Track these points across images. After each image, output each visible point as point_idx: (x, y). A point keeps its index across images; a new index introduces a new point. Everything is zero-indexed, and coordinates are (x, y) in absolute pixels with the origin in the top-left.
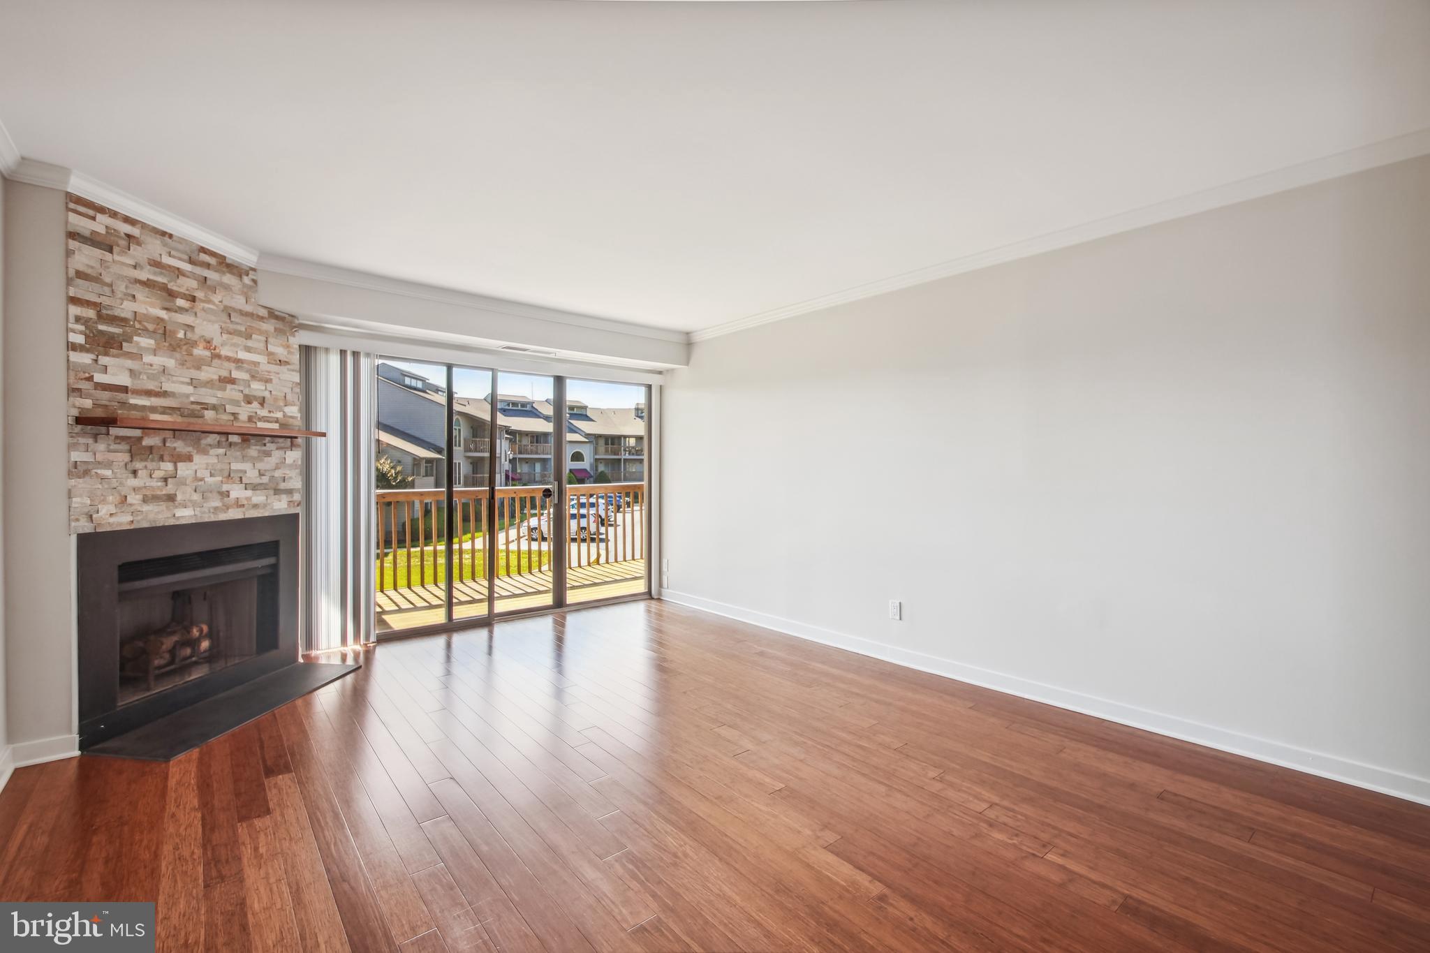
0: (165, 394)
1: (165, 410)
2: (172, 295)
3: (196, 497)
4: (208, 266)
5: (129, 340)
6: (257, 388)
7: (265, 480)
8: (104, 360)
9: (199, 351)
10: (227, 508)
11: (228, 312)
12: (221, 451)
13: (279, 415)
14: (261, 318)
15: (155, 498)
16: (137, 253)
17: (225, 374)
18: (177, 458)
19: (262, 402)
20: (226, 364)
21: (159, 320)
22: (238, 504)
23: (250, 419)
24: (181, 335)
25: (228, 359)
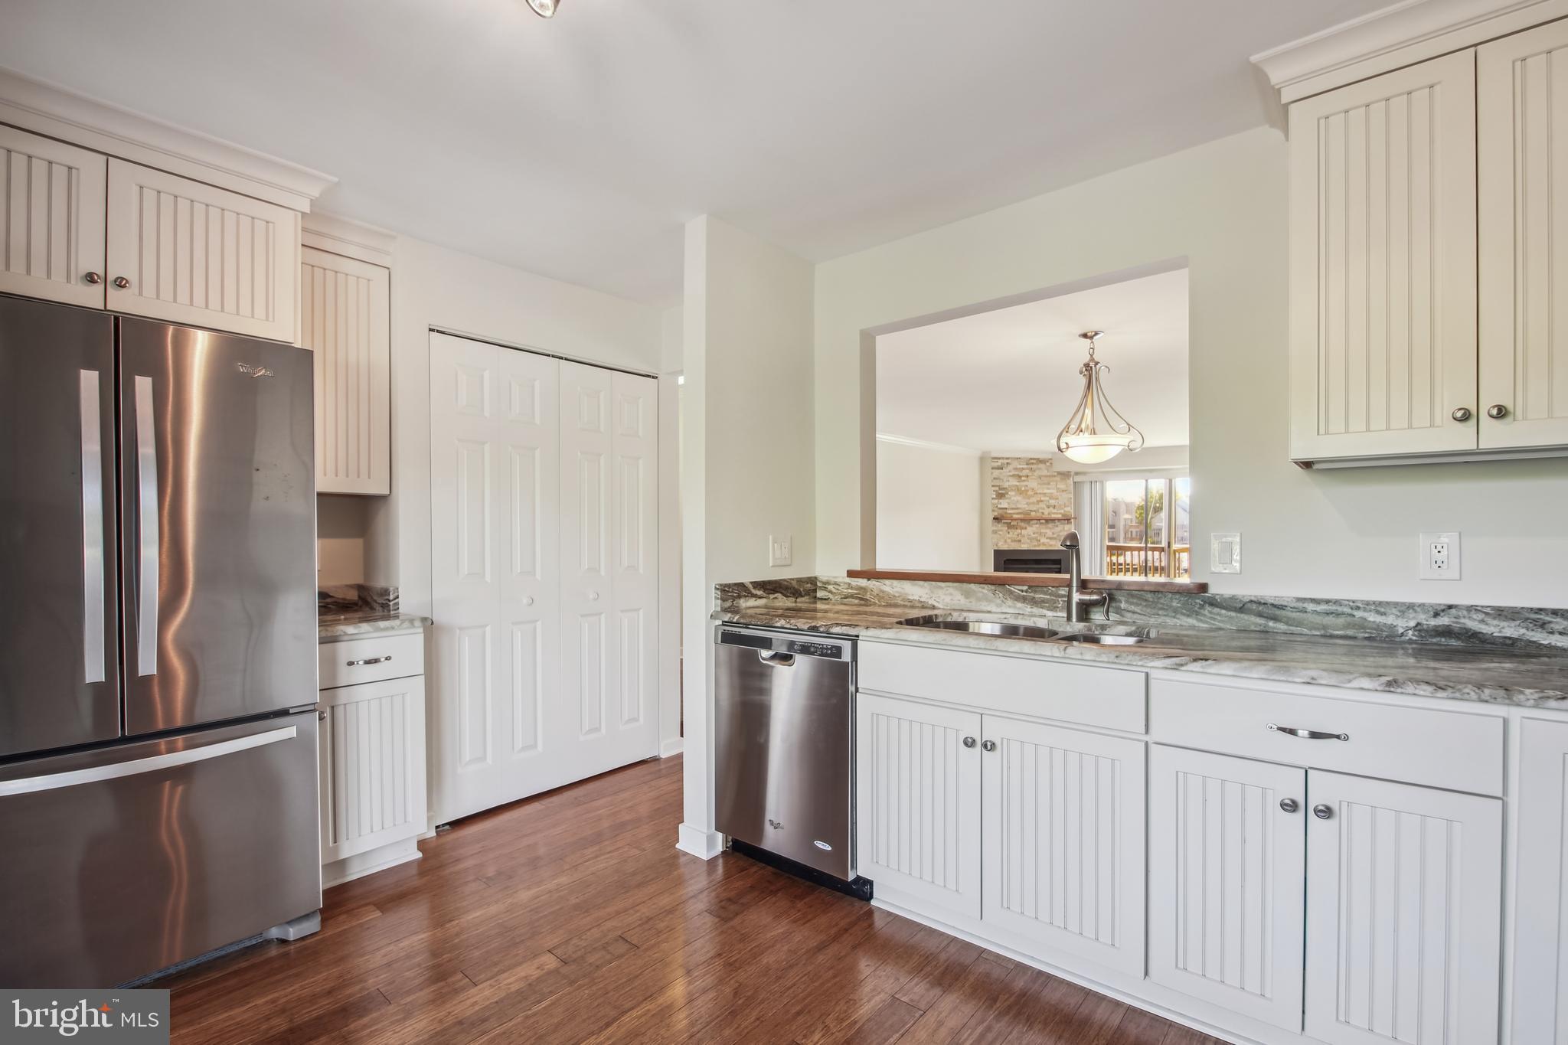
0: (1017, 509)
1: (1017, 514)
2: (1020, 477)
3: (1029, 541)
4: (1033, 464)
5: (1007, 494)
6: (1052, 502)
7: (1055, 536)
8: (1000, 501)
9: (1030, 493)
10: (1039, 545)
11: (1040, 477)
12: (1038, 526)
13: (1062, 511)
14: (1055, 476)
15: (1015, 541)
16: (1010, 467)
17: (1039, 499)
18: (1022, 528)
19: (1054, 507)
20: (1039, 496)
21: (1017, 486)
22: (1044, 544)
23: (1049, 514)
24: (1023, 489)
25: (1040, 493)
